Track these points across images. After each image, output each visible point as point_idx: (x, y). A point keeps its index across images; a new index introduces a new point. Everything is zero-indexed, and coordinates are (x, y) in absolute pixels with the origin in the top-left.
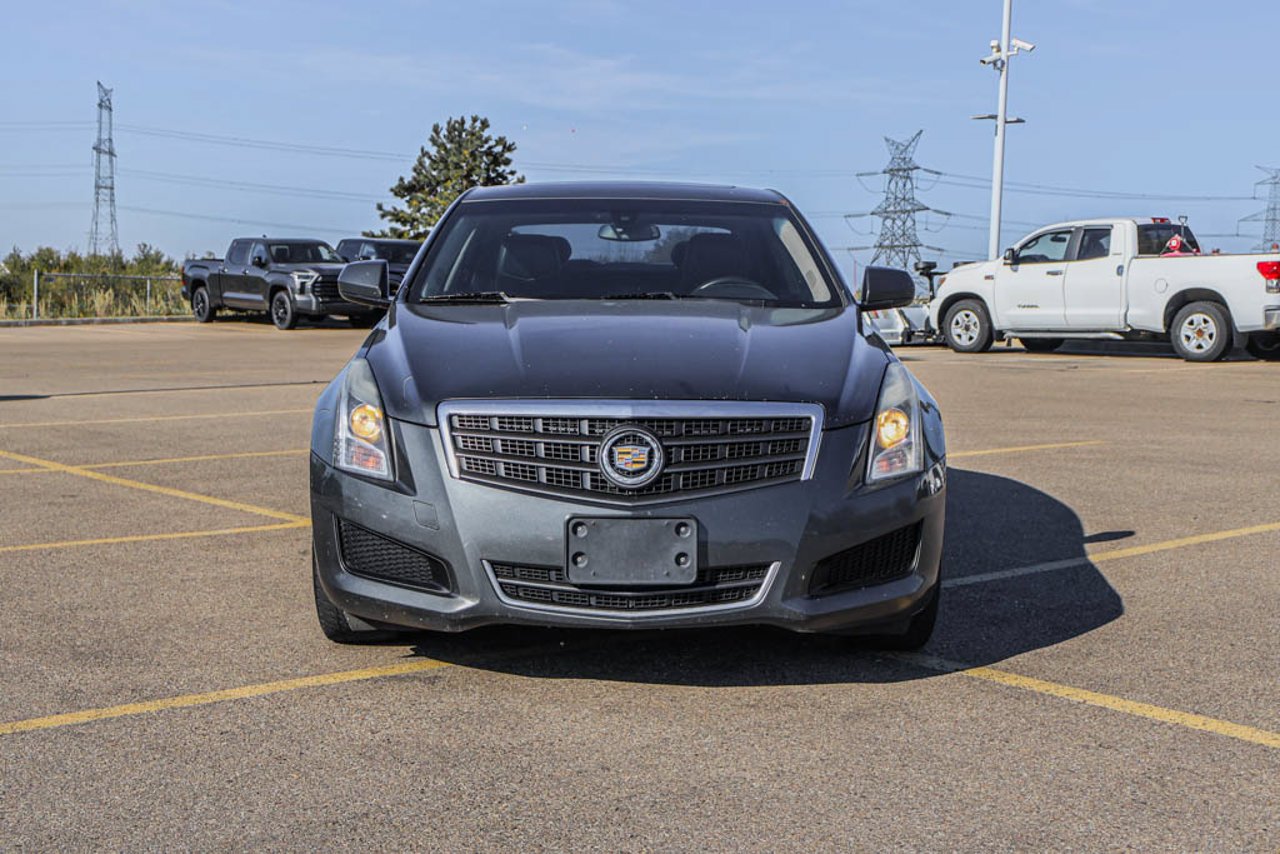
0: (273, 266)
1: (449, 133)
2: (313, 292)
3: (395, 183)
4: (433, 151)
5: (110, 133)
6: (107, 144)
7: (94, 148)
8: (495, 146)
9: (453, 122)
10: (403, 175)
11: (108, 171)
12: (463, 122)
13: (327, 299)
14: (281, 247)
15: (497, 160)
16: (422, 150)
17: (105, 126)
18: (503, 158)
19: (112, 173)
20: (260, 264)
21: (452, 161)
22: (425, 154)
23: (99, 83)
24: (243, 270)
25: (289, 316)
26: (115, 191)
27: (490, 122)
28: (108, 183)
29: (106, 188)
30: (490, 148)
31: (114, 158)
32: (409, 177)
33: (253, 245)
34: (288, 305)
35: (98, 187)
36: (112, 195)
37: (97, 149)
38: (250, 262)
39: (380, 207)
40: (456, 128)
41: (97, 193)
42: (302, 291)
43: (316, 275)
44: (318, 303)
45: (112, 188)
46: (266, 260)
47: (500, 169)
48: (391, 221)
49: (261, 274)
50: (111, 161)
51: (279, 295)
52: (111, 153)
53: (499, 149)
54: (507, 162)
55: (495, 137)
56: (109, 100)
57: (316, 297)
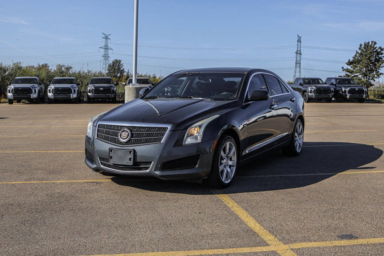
0: (304, 85)
1: (364, 46)
2: (314, 92)
3: (347, 61)
4: (359, 51)
5: (300, 49)
6: (299, 51)
7: (296, 53)
8: (378, 49)
9: (366, 43)
10: (350, 59)
11: (299, 59)
12: (369, 43)
13: (317, 94)
14: (309, 80)
15: (378, 53)
16: (357, 51)
17: (299, 46)
18: (380, 53)
19: (300, 59)
20: (301, 84)
21: (364, 54)
22: (357, 52)
23: (298, 35)
24: (297, 86)
25: (307, 99)
26: (301, 64)
27: (377, 43)
28: (299, 62)
29: (298, 63)
30: (377, 50)
31: (301, 55)
32: (351, 59)
33: (300, 80)
34: (307, 96)
35: (296, 63)
36: (300, 65)
37: (297, 53)
38: (299, 84)
39: (343, 68)
40: (367, 45)
41: (296, 65)
42: (311, 92)
43: (315, 88)
44: (315, 95)
45: (300, 63)
46: (303, 84)
47: (380, 56)
48: (345, 72)
49: (301, 87)
50: (300, 56)
51: (305, 93)
52: (300, 54)
53: (379, 50)
54: (382, 54)
55: (378, 47)
56: (300, 39)
57: (315, 94)
